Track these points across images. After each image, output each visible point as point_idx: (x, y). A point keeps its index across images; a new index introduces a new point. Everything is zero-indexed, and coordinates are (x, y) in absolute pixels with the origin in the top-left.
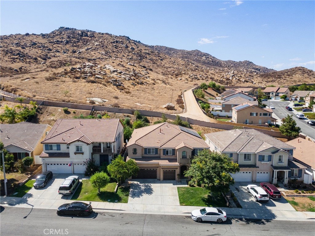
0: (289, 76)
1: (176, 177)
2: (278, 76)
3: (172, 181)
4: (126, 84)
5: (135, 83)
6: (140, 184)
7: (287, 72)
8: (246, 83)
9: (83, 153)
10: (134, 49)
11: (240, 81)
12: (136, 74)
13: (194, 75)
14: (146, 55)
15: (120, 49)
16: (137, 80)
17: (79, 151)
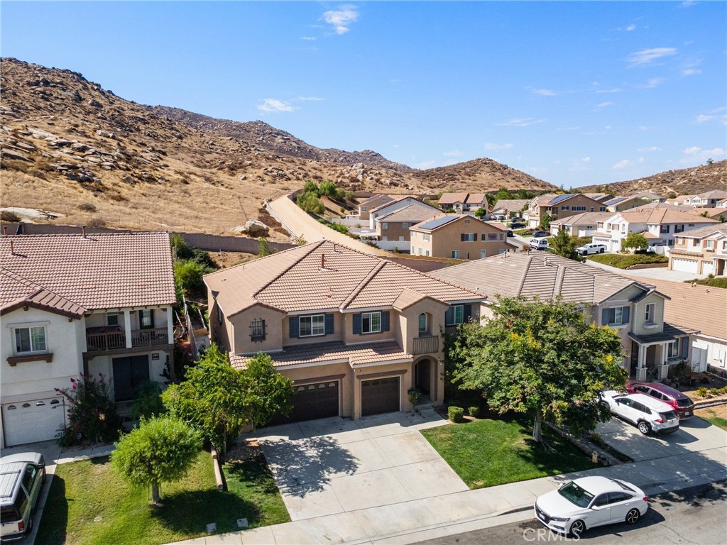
0: (470, 176)
2: (449, 175)
4: (108, 178)
5: (132, 177)
7: (464, 169)
8: (393, 187)
9: (49, 357)
10: (102, 107)
11: (382, 184)
12: (129, 156)
13: (277, 169)
14: (136, 122)
15: (58, 101)
16: (137, 171)
17: (30, 350)
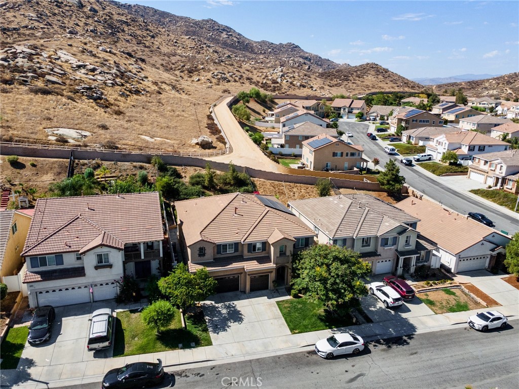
0: (359, 77)
1: (270, 284)
2: (345, 76)
3: (264, 292)
4: (111, 94)
5: (125, 91)
6: (217, 305)
7: (356, 72)
8: (302, 88)
9: (110, 266)
10: (97, 12)
11: (294, 85)
12: (122, 73)
13: (221, 73)
14: (121, 24)
15: (67, 8)
16: (128, 85)
17: (102, 263)
